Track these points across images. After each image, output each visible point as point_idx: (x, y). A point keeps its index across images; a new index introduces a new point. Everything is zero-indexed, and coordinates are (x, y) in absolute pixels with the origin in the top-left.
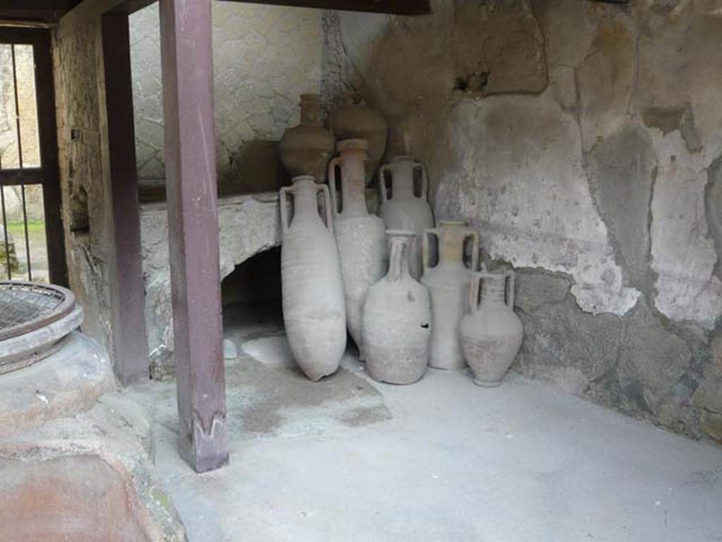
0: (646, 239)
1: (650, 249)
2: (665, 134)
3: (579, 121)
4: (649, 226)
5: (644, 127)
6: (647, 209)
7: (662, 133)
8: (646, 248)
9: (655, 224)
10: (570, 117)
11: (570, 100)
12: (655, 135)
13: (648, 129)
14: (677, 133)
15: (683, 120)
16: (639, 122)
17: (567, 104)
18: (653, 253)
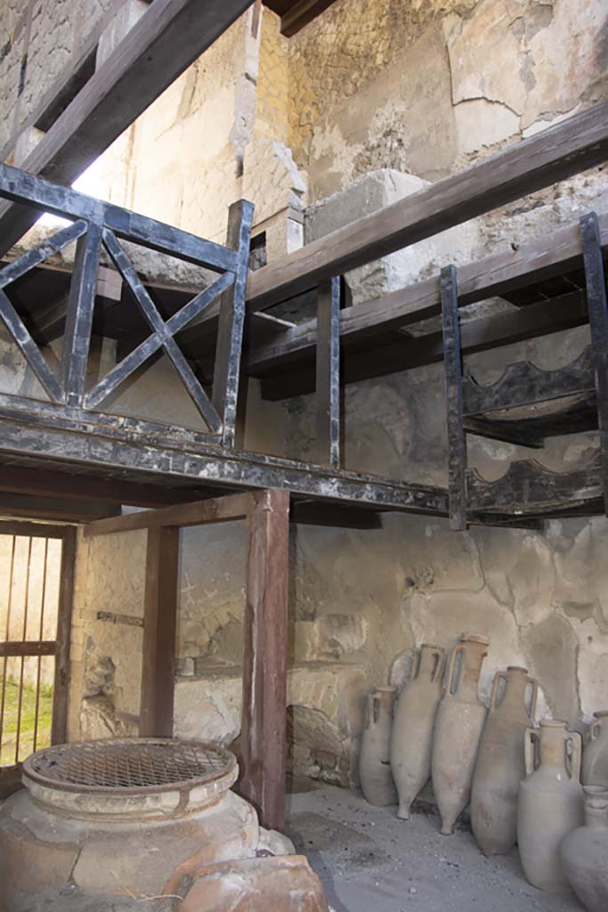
0: (576, 699)
1: (580, 707)
2: (582, 621)
3: (513, 612)
4: (577, 690)
5: (565, 616)
6: (574, 677)
7: (579, 621)
8: (576, 707)
9: (581, 687)
10: (506, 609)
11: (503, 596)
12: (574, 622)
13: (569, 619)
14: (591, 620)
15: (595, 611)
16: (561, 612)
17: (502, 599)
18: (583, 709)
